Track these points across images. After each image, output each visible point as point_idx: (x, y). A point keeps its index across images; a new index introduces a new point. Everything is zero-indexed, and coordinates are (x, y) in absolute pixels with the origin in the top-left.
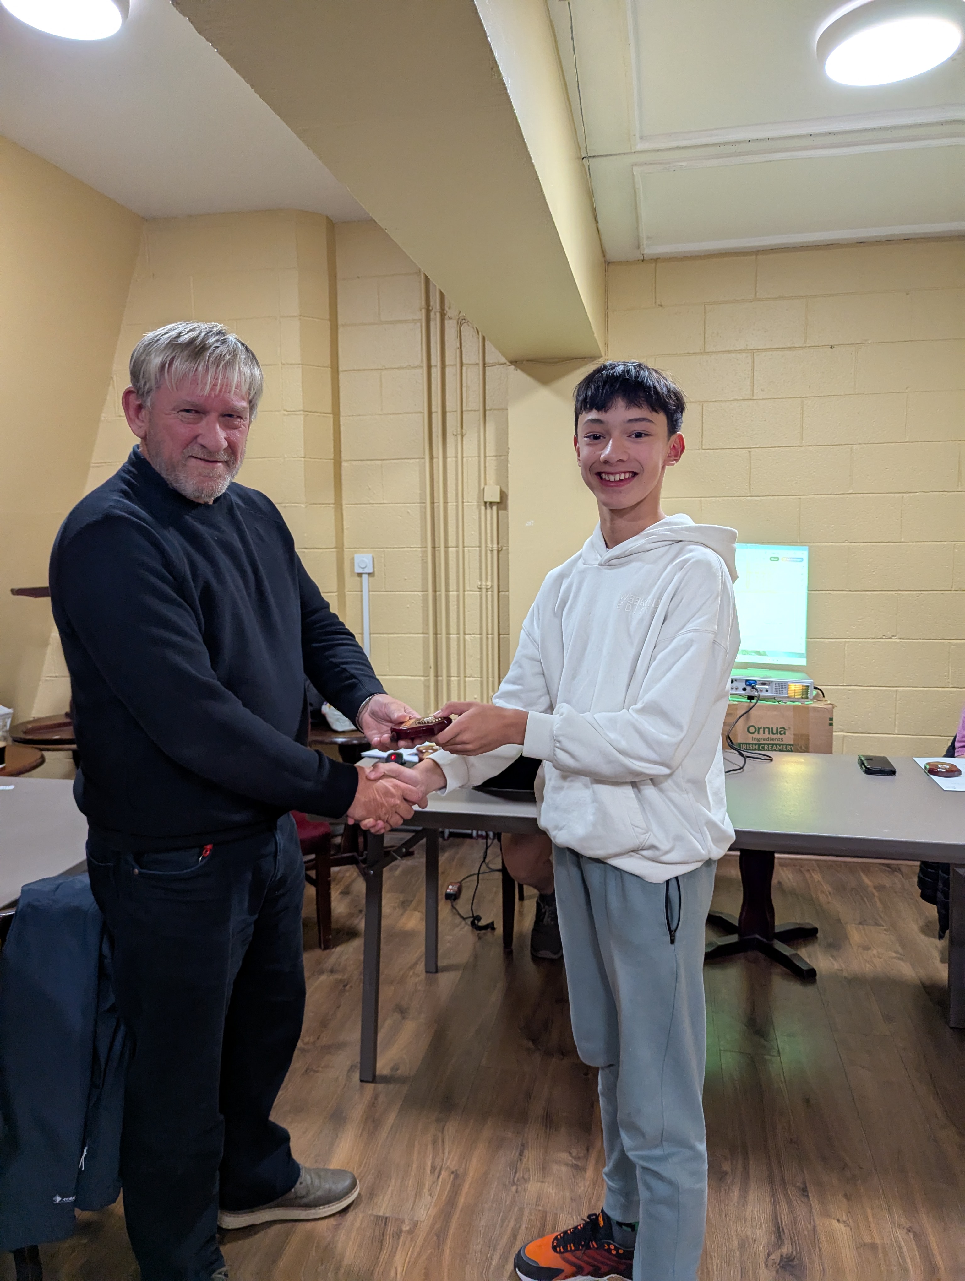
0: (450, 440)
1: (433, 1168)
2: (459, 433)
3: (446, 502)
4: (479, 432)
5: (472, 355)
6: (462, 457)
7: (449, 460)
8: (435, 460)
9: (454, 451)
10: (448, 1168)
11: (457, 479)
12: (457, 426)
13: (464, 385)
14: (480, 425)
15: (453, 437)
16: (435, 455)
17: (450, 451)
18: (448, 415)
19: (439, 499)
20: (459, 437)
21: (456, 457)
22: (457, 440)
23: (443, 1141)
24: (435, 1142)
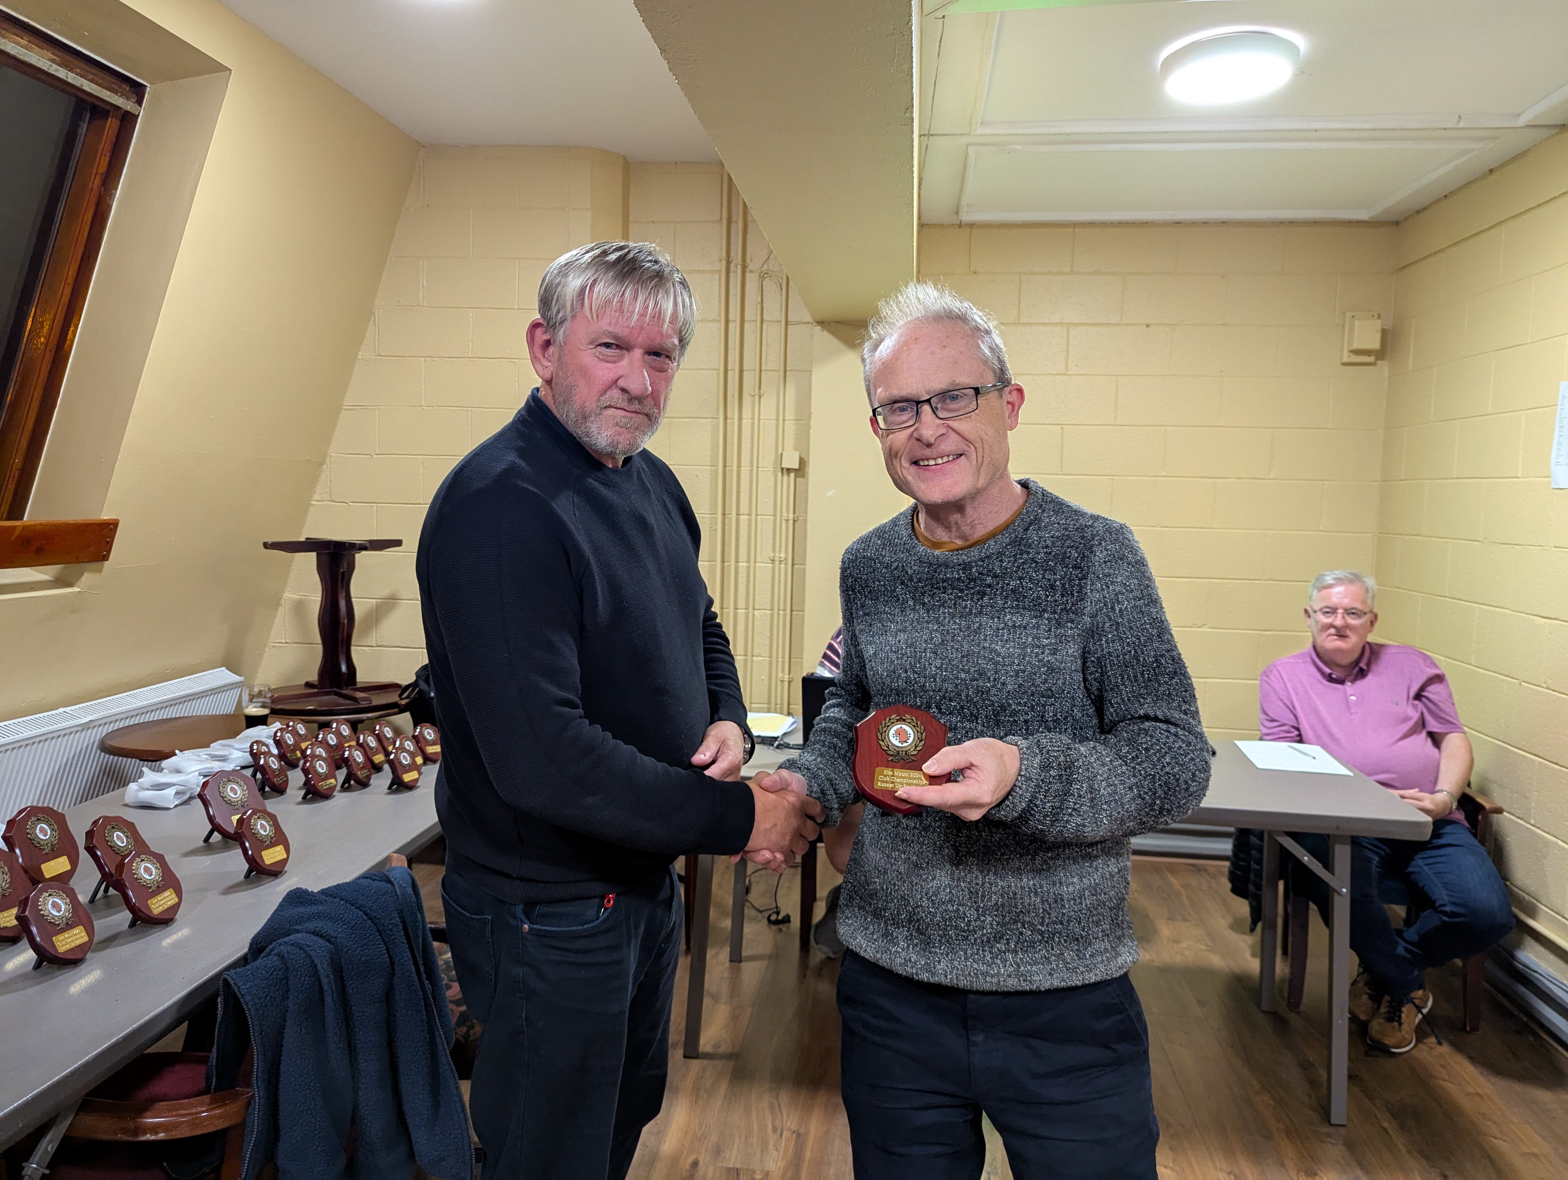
0: (747, 400)
1: (775, 1129)
2: (757, 393)
3: (739, 467)
4: (778, 394)
5: (774, 311)
6: (759, 420)
7: (744, 421)
8: (729, 421)
9: (750, 413)
10: (789, 1129)
11: (752, 442)
12: (755, 386)
13: (764, 342)
14: (779, 387)
15: (749, 397)
16: (729, 415)
17: (747, 413)
18: (745, 373)
19: (732, 462)
20: (757, 398)
21: (753, 419)
22: (754, 402)
23: (779, 1107)
24: (771, 1108)
